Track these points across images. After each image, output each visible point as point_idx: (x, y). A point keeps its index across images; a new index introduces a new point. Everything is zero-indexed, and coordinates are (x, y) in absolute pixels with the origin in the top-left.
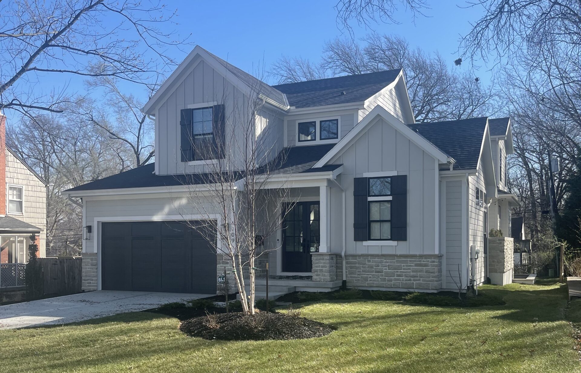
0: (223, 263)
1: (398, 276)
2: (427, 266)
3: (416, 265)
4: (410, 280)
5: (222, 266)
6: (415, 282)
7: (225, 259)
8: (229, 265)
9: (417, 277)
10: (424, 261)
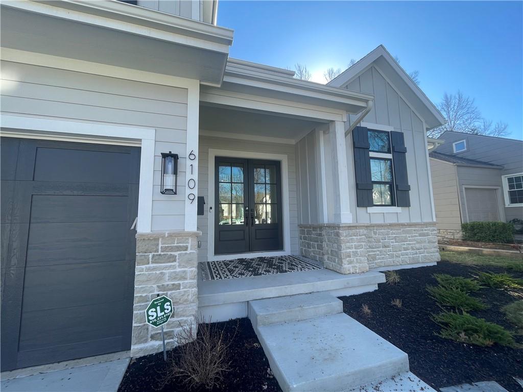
0: (157, 259)
1: (405, 249)
2: (428, 236)
3: (420, 235)
4: (416, 254)
5: (154, 269)
6: (420, 255)
7: (164, 249)
8: (176, 264)
9: (422, 249)
10: (425, 230)
